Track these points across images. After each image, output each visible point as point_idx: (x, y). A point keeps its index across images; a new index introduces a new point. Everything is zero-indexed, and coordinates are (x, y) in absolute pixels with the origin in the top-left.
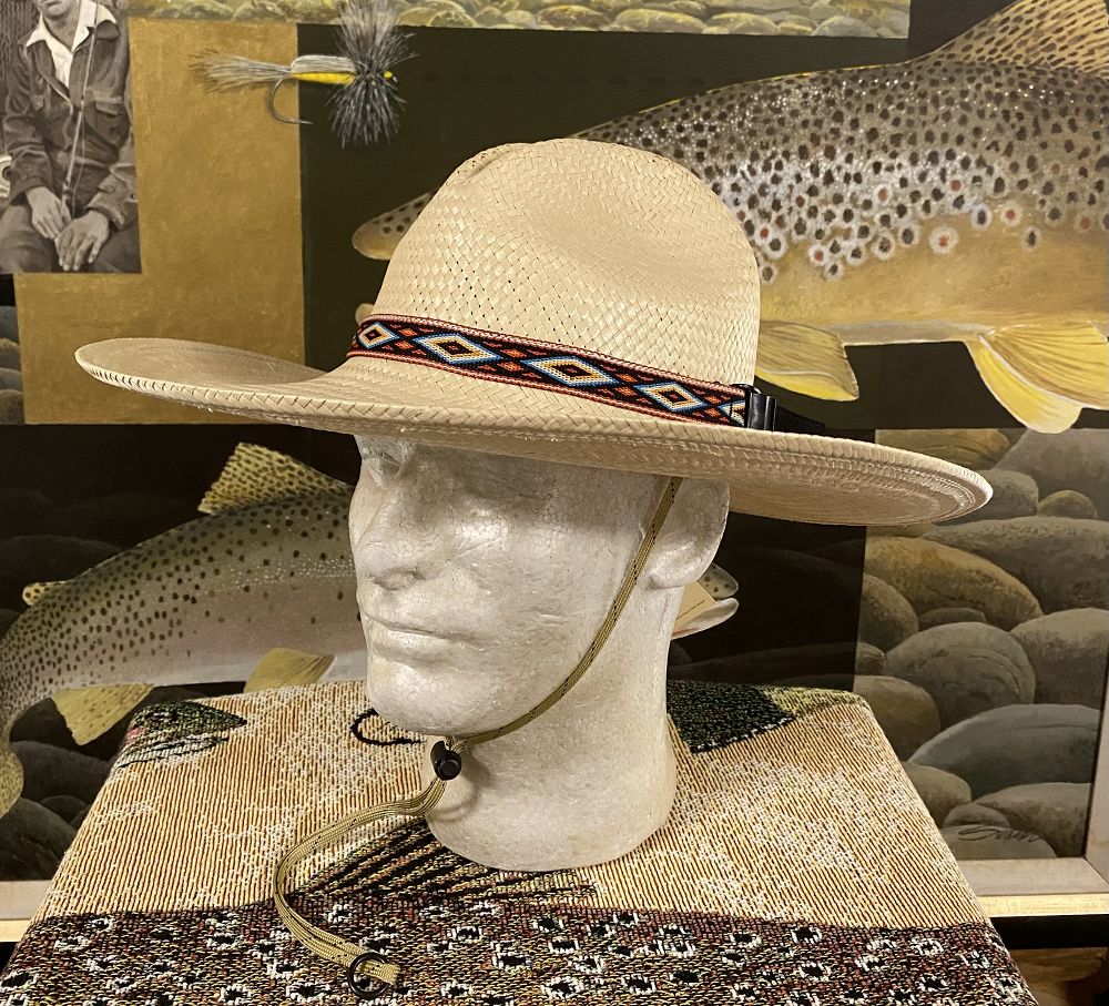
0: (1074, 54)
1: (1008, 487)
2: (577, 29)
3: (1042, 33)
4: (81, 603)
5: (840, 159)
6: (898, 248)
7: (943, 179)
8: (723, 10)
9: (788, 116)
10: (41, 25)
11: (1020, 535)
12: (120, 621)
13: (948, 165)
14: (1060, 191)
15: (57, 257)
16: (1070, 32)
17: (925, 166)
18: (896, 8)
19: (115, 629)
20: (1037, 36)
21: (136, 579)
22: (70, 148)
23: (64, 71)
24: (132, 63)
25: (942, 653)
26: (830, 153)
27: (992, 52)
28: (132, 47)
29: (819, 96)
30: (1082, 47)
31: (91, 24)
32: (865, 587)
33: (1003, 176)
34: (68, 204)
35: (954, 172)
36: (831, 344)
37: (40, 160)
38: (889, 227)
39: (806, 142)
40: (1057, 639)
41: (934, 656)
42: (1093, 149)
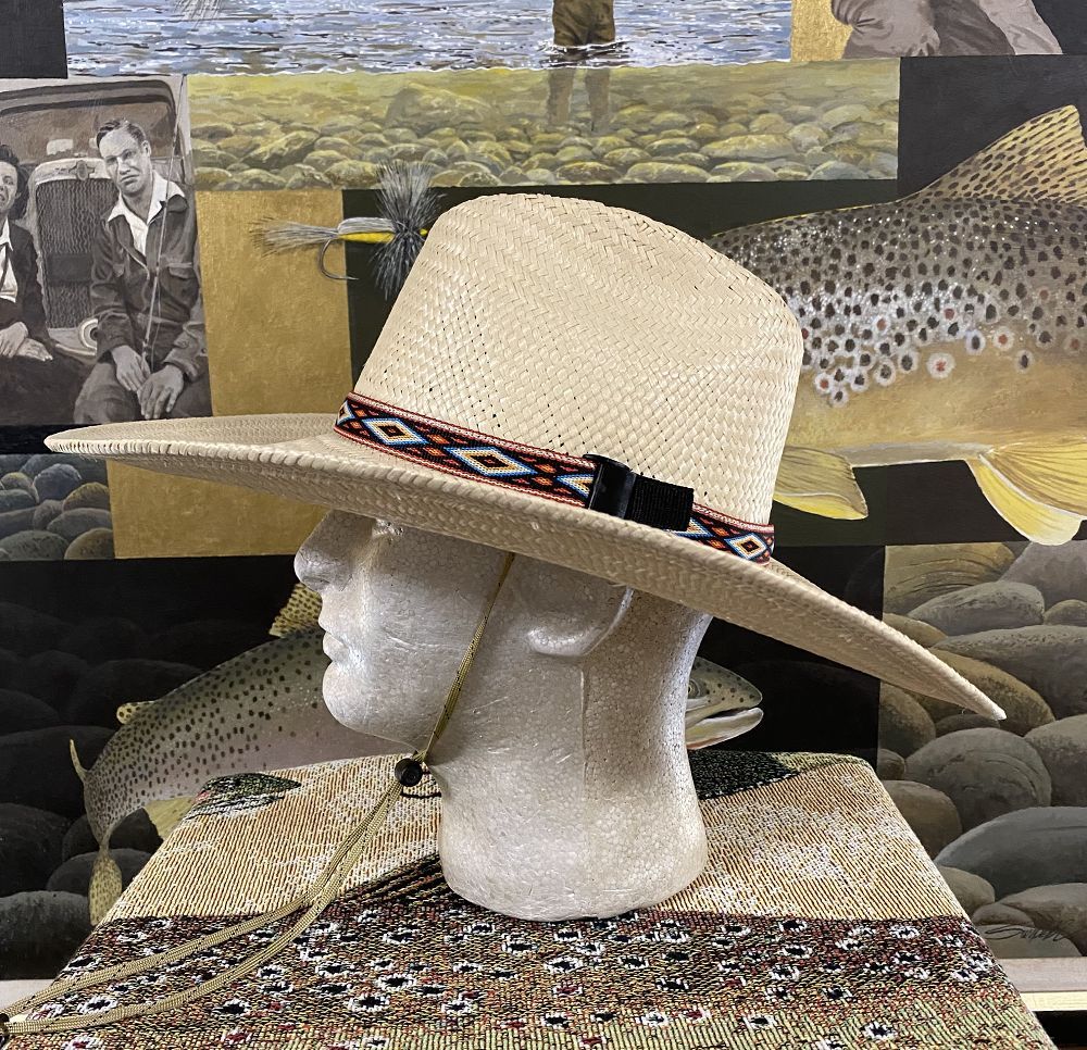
0: (1057, 186)
1: (1015, 598)
2: (592, 183)
3: (1024, 168)
4: (167, 721)
5: (840, 293)
6: (898, 374)
7: (937, 307)
8: (725, 160)
9: (789, 255)
10: (121, 202)
11: (1029, 643)
12: (203, 737)
13: (941, 295)
14: (1050, 316)
15: (139, 407)
16: (1051, 166)
17: (919, 296)
18: (885, 151)
19: (198, 743)
20: (1020, 171)
21: (216, 697)
22: (148, 309)
23: (141, 243)
24: (199, 232)
25: (959, 759)
26: (830, 288)
27: (976, 189)
28: (199, 217)
29: (817, 235)
30: (1062, 180)
31: (163, 199)
32: (882, 696)
33: (994, 303)
34: (148, 360)
35: (947, 301)
36: (839, 467)
37: (123, 321)
38: (889, 354)
39: (807, 278)
40: (1070, 744)
41: (952, 760)
42: (1079, 274)
